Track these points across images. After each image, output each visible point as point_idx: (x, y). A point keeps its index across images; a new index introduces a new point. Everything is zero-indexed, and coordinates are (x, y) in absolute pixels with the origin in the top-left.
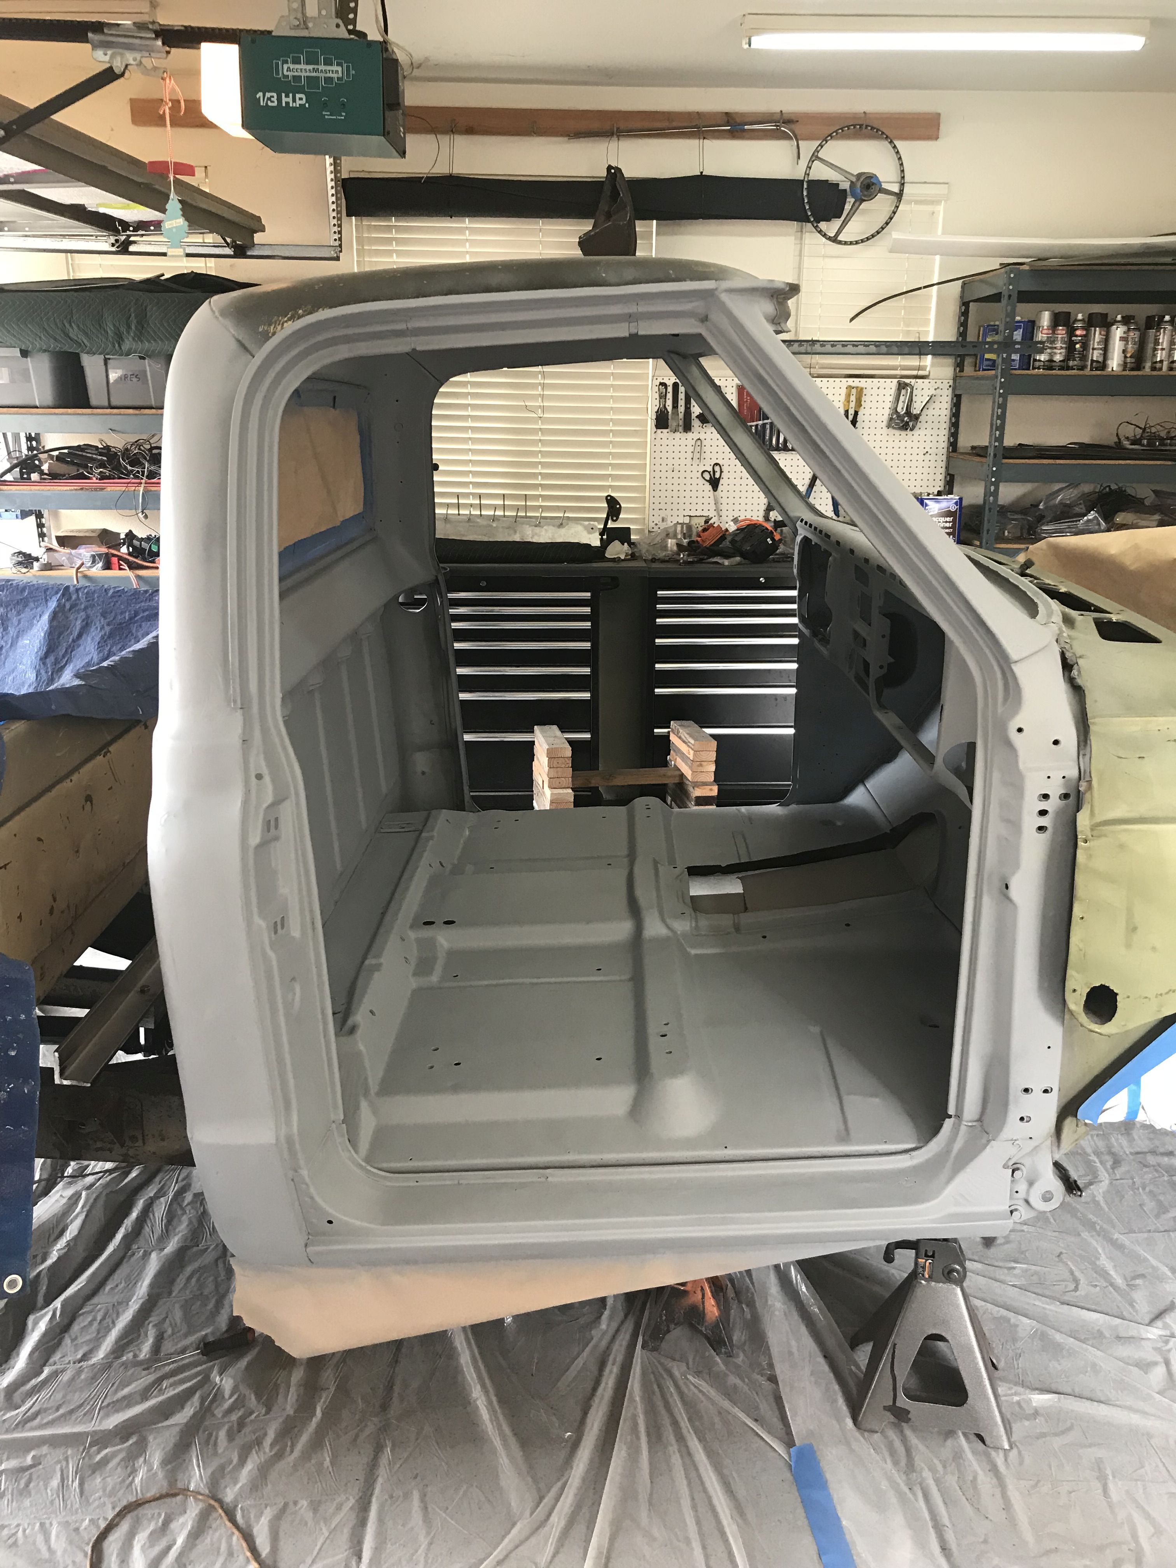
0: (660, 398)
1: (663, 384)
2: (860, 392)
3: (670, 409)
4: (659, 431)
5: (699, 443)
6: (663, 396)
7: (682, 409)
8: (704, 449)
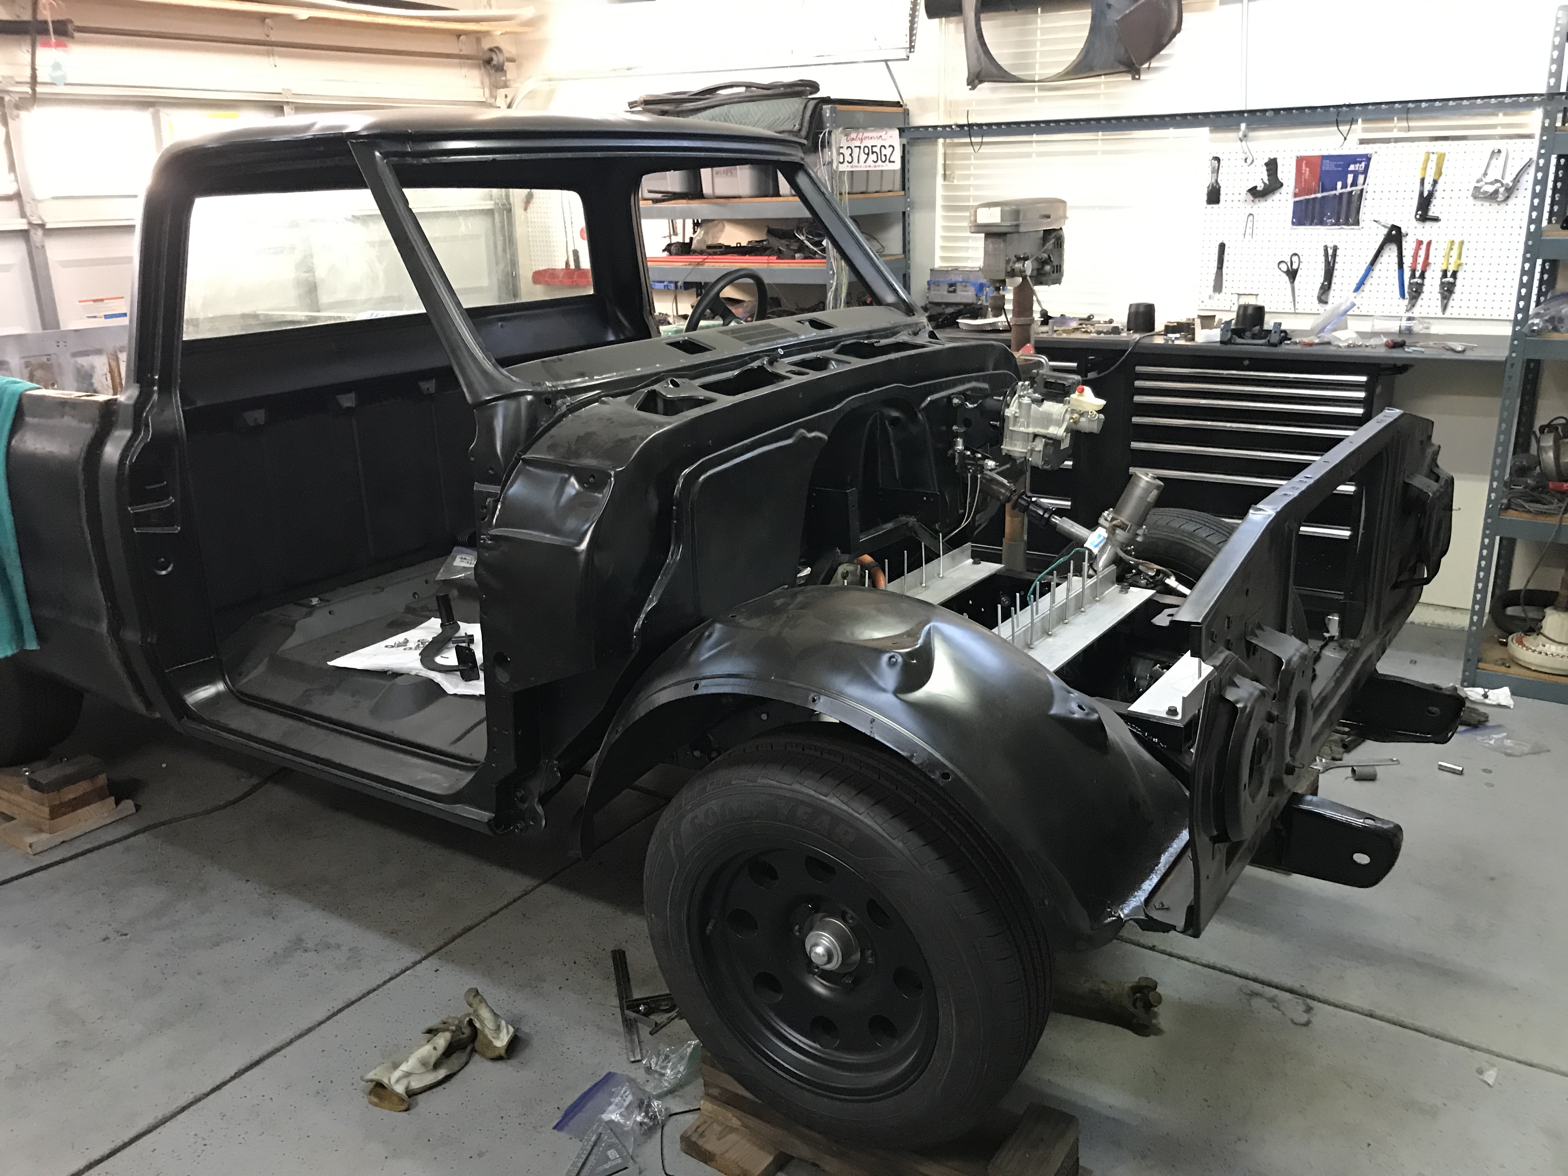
0: (1213, 173)
1: (1217, 159)
2: (1441, 158)
3: (1221, 183)
4: (1210, 206)
5: (1251, 218)
6: (1216, 171)
8: (1256, 224)
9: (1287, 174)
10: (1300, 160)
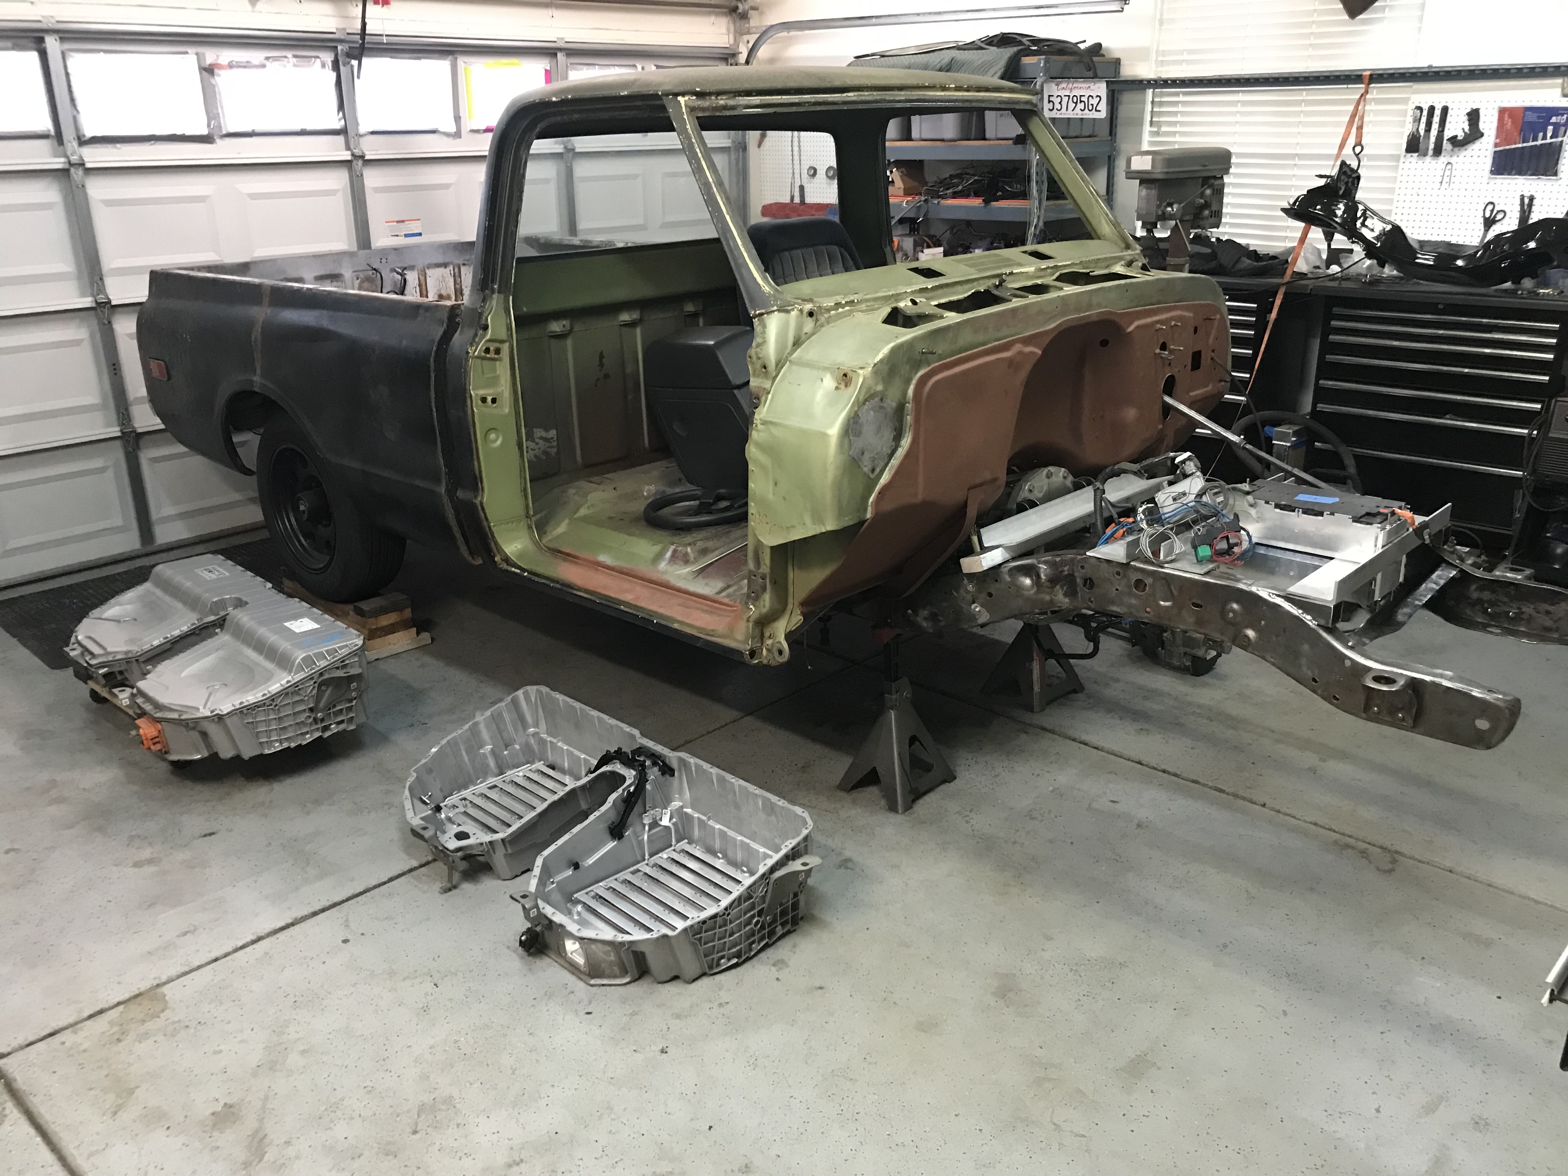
0: (1414, 121)
1: (1420, 109)
3: (1422, 132)
4: (1409, 155)
5: (1449, 167)
6: (1418, 120)
7: (1434, 132)
8: (1454, 173)
9: (1489, 124)
10: (1502, 111)
